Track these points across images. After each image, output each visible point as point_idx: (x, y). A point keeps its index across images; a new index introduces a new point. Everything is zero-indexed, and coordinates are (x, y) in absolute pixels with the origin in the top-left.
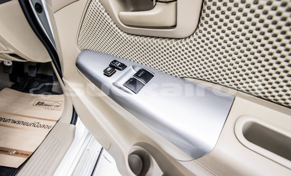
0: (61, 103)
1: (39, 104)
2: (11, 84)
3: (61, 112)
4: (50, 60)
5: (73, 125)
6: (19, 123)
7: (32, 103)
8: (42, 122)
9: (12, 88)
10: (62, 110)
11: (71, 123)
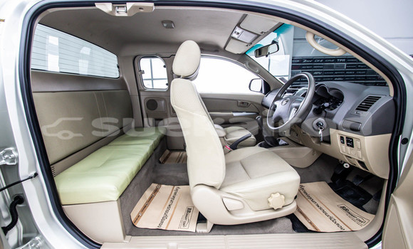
0: (367, 221)
1: (343, 207)
2: (330, 181)
3: (361, 228)
4: (387, 178)
5: (366, 246)
6: (321, 208)
7: (338, 204)
8: (338, 222)
9: (329, 184)
10: (363, 227)
11: (366, 242)
